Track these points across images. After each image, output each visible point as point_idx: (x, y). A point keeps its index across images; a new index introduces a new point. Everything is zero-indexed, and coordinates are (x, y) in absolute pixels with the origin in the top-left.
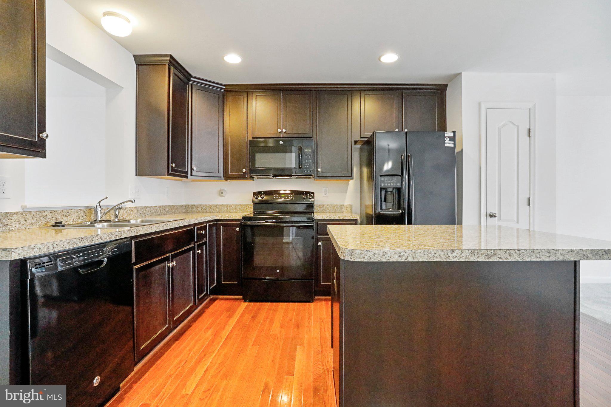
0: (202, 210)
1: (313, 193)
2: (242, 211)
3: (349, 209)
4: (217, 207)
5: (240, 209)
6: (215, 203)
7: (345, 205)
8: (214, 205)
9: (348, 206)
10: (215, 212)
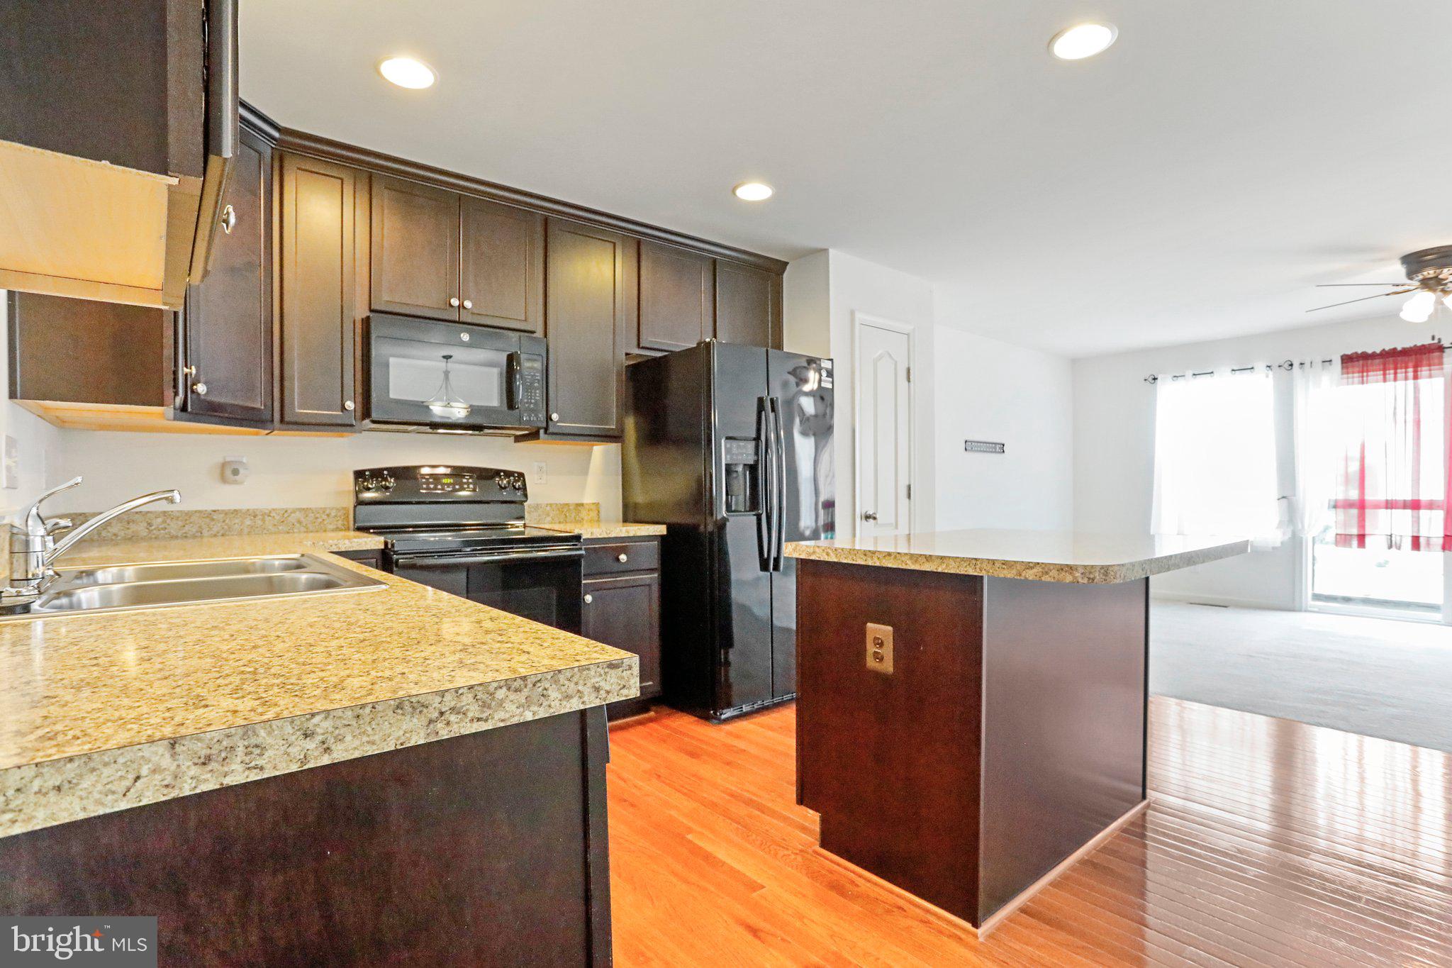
0: (150, 531)
1: (521, 475)
2: (306, 527)
3: (593, 514)
4: (213, 520)
5: (300, 522)
6: (209, 507)
7: (587, 504)
8: (200, 512)
9: (593, 507)
10: (205, 533)
